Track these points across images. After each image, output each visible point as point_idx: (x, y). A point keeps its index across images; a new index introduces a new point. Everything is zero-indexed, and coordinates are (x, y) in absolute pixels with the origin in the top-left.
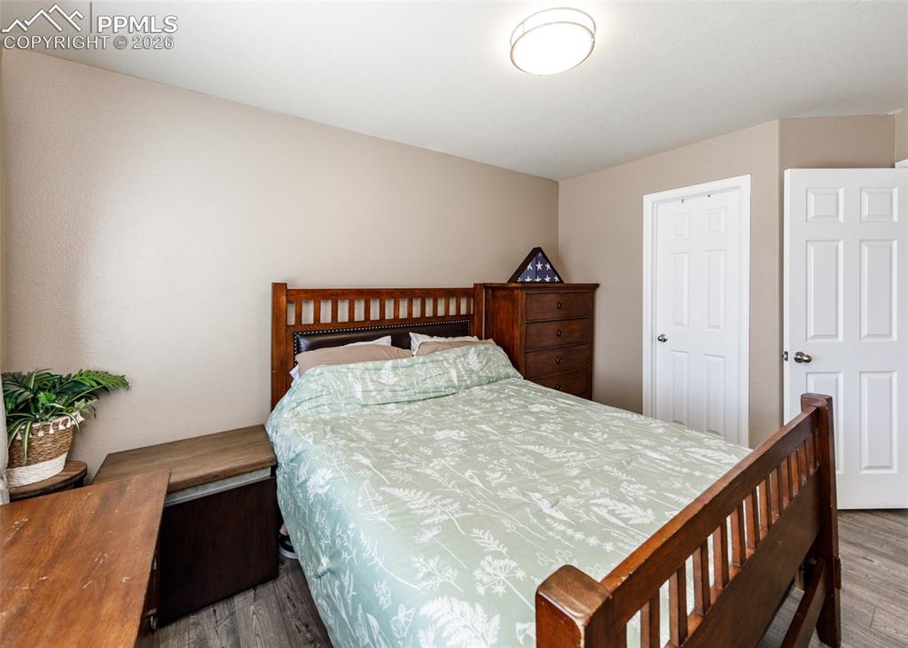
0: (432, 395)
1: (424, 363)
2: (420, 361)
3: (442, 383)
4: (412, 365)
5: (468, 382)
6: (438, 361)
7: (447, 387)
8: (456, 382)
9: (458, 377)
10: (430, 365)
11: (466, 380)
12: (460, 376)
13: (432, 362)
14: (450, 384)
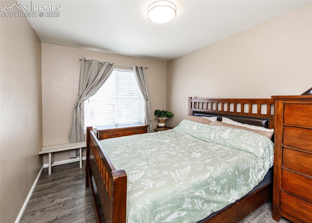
0: (203, 139)
1: (206, 127)
2: (205, 126)
3: (207, 136)
4: (203, 127)
5: (218, 142)
6: (211, 128)
7: (208, 139)
8: (212, 139)
9: (214, 137)
10: (208, 129)
11: (217, 140)
12: (215, 137)
13: (209, 128)
14: (209, 138)
